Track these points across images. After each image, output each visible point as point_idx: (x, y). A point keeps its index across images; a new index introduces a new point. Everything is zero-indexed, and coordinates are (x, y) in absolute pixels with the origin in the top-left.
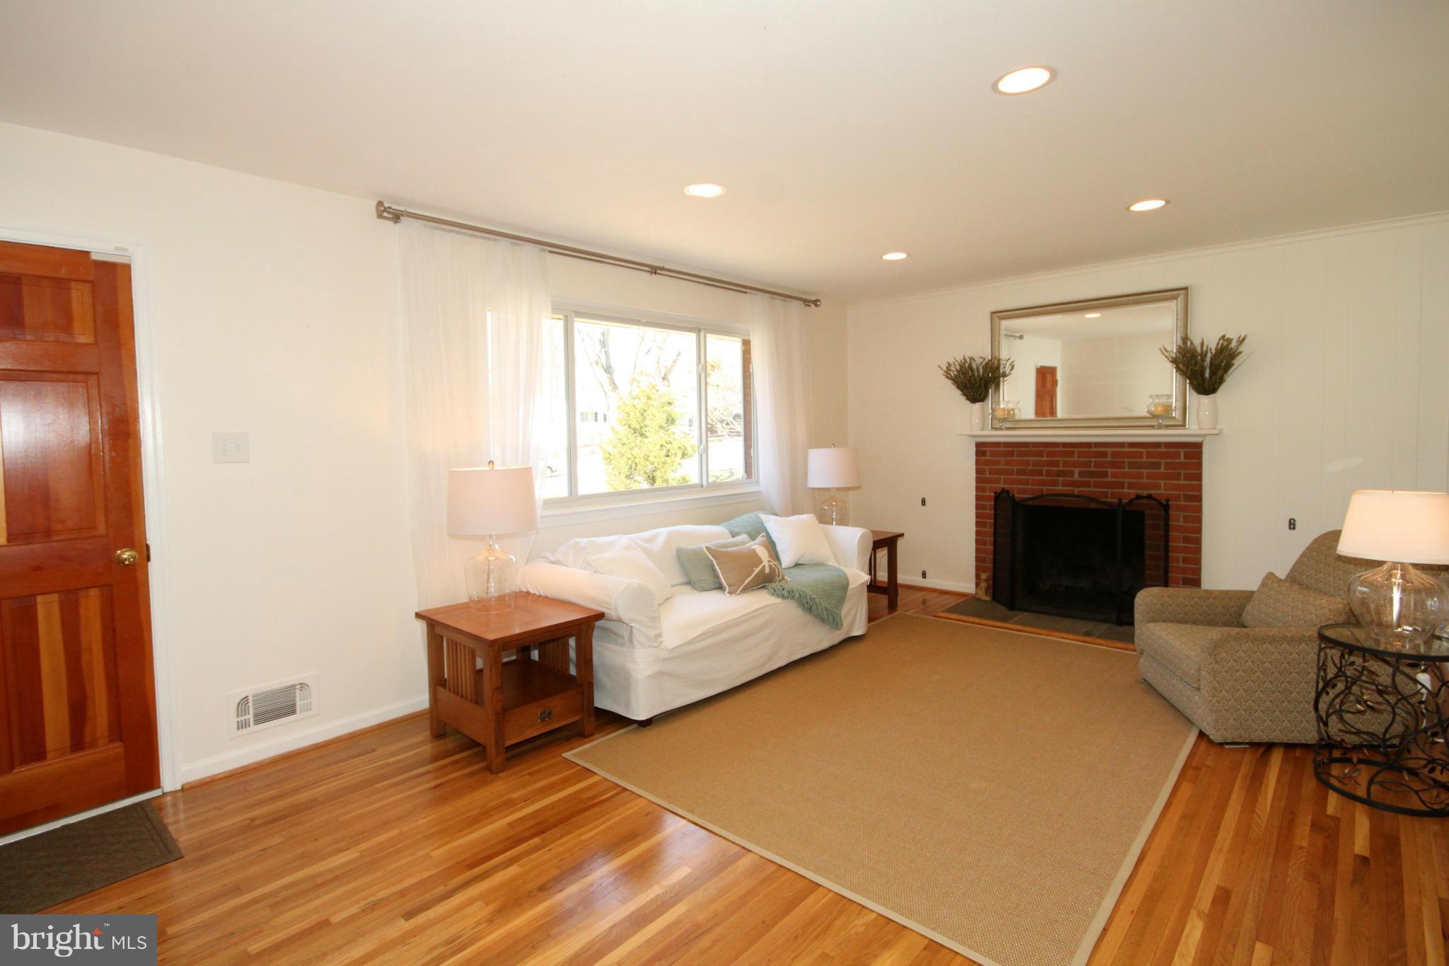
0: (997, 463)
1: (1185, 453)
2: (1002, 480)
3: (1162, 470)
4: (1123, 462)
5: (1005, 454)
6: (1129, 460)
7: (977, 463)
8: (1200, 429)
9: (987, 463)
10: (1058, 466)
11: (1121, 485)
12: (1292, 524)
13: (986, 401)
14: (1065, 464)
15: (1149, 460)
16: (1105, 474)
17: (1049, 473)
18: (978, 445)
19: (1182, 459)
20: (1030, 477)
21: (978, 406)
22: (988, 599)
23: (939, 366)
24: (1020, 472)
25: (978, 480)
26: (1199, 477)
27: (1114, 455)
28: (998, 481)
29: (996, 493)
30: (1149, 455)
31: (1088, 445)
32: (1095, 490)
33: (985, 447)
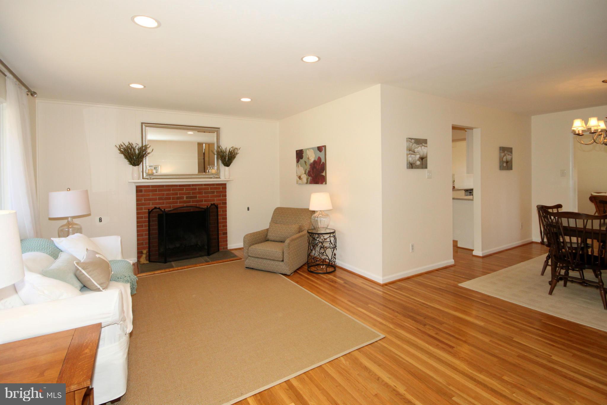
0: (149, 195)
1: (222, 187)
2: (151, 203)
3: (215, 194)
4: (203, 192)
5: (152, 191)
6: (204, 191)
7: (137, 196)
8: (225, 178)
9: (142, 196)
10: (177, 195)
11: (202, 201)
12: (248, 209)
13: (140, 165)
14: (180, 194)
15: (211, 190)
16: (196, 197)
17: (173, 198)
18: (137, 187)
19: (221, 190)
20: (165, 201)
21: (136, 168)
22: (148, 262)
23: (116, 146)
24: (160, 199)
25: (138, 205)
26: (225, 196)
27: (199, 189)
28: (149, 204)
29: (149, 210)
30: (211, 189)
31: (189, 185)
32: (192, 204)
33: (142, 188)
